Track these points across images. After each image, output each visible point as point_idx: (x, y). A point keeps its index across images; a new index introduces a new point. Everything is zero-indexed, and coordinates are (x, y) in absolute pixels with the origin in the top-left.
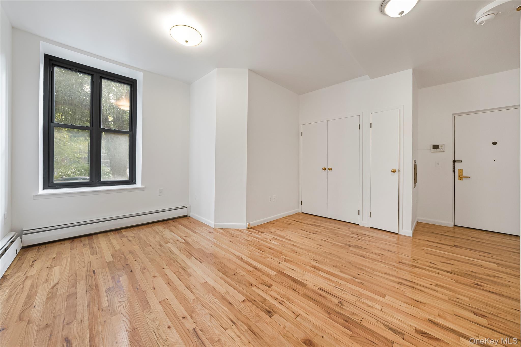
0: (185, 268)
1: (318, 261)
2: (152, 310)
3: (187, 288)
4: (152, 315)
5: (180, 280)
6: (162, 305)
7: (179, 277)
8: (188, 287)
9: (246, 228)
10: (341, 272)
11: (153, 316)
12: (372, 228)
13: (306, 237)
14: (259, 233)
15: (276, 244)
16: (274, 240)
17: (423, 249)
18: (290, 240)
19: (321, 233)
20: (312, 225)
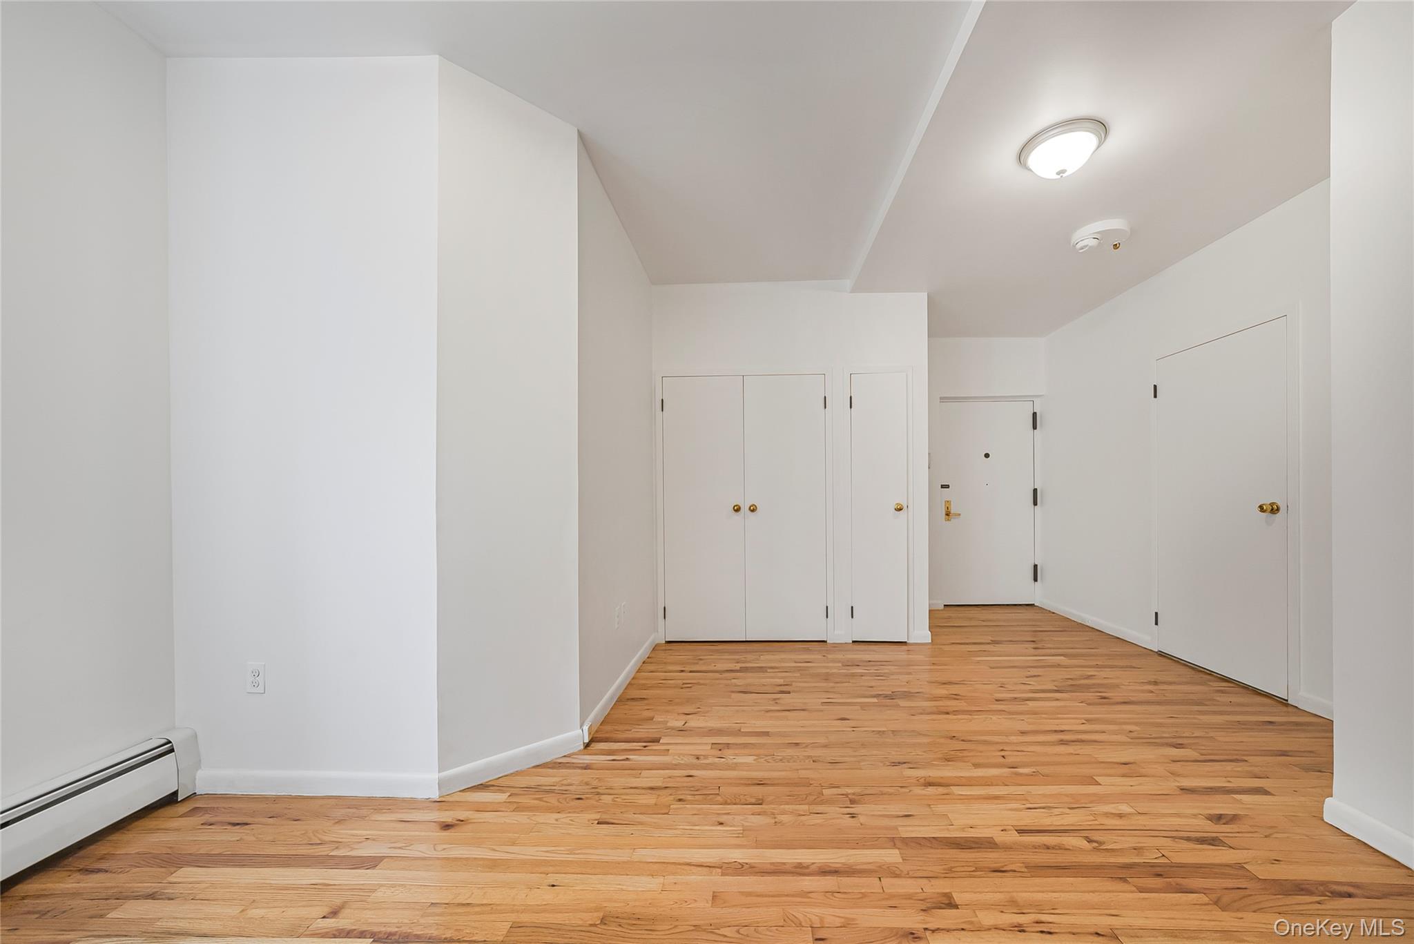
1: (908, 763)
9: (582, 747)
10: (976, 766)
12: (856, 644)
13: (783, 708)
14: (645, 747)
15: (750, 759)
16: (726, 752)
17: (978, 662)
18: (766, 734)
19: (791, 685)
20: (742, 670)
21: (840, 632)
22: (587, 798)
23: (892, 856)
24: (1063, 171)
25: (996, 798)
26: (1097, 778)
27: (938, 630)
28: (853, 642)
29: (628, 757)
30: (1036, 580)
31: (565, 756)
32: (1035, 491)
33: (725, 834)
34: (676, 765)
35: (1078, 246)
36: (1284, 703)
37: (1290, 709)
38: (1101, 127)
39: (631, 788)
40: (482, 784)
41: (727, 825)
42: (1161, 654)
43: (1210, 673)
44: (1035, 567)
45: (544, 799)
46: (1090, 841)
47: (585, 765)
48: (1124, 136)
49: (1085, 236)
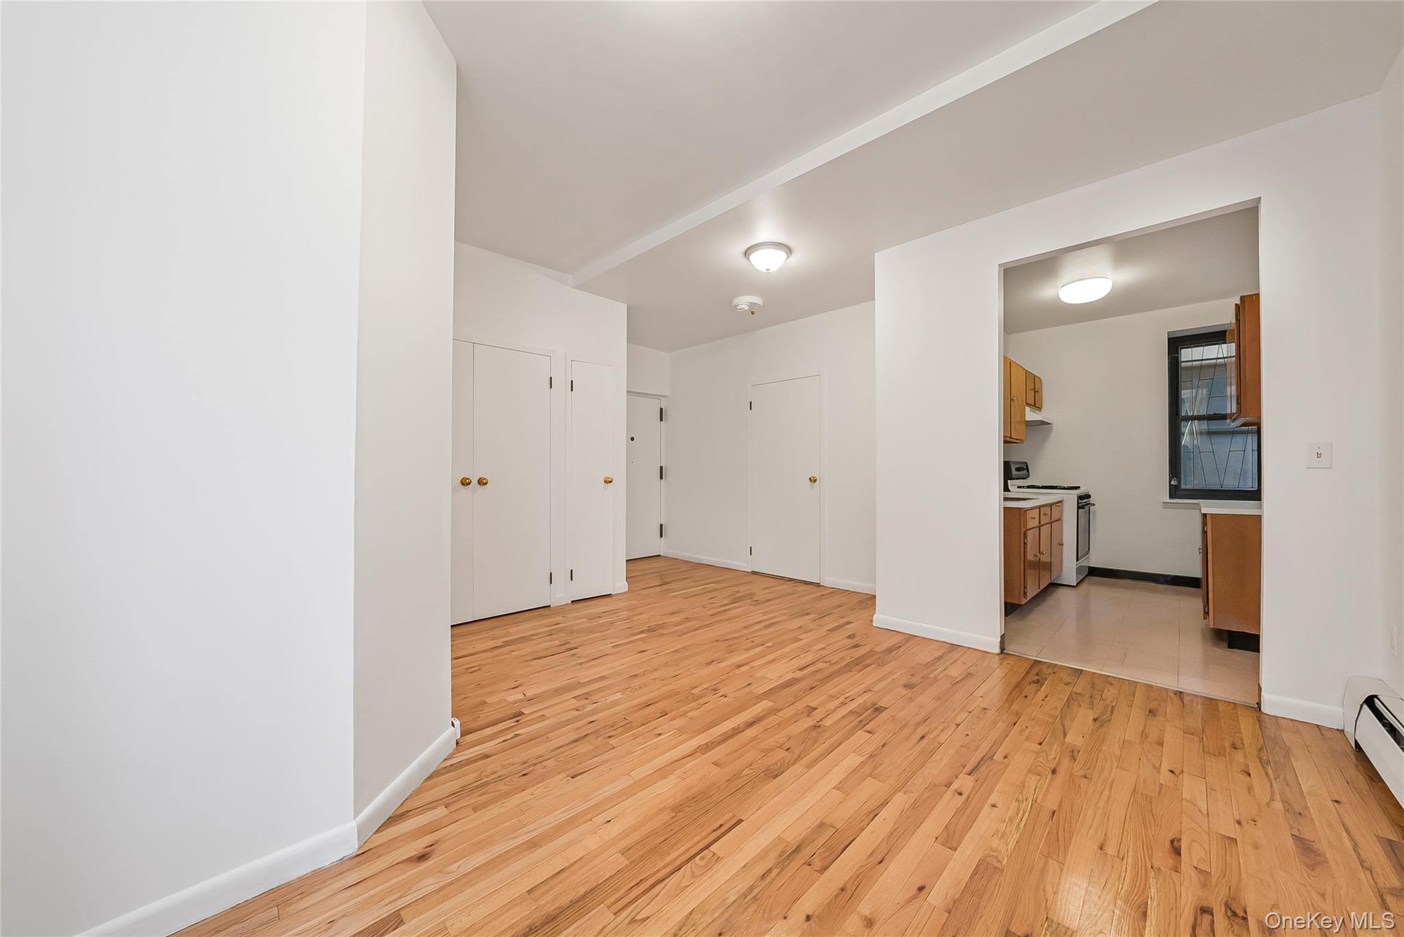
0: (784, 852)
1: (714, 661)
2: (986, 852)
3: (876, 815)
4: (995, 846)
5: (853, 841)
6: (959, 843)
7: (840, 849)
8: (872, 815)
10: (745, 650)
11: (995, 843)
12: (575, 603)
13: (589, 659)
14: (518, 721)
15: (618, 696)
16: (595, 698)
17: (673, 597)
18: (602, 678)
19: (570, 643)
20: (506, 644)
21: (561, 595)
22: (531, 771)
23: (766, 704)
24: (769, 270)
25: (773, 660)
26: (799, 637)
27: (631, 579)
28: (572, 602)
29: (516, 733)
30: (661, 536)
31: (445, 760)
32: (661, 468)
33: (672, 738)
34: (567, 721)
35: (739, 307)
36: (818, 585)
37: (822, 588)
38: (789, 250)
39: (558, 748)
40: (390, 818)
41: (665, 734)
42: (754, 573)
43: (782, 578)
44: (661, 525)
45: (489, 791)
46: (826, 662)
47: (483, 756)
48: (796, 259)
49: (744, 302)
